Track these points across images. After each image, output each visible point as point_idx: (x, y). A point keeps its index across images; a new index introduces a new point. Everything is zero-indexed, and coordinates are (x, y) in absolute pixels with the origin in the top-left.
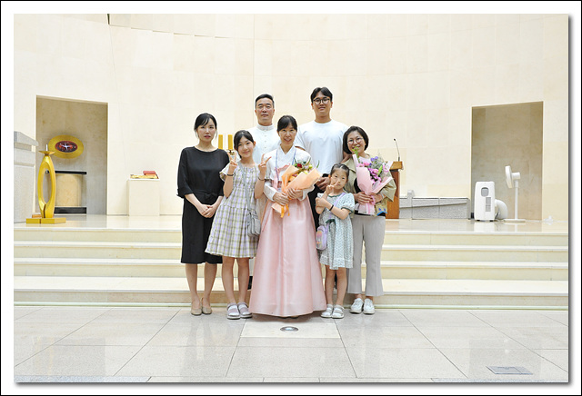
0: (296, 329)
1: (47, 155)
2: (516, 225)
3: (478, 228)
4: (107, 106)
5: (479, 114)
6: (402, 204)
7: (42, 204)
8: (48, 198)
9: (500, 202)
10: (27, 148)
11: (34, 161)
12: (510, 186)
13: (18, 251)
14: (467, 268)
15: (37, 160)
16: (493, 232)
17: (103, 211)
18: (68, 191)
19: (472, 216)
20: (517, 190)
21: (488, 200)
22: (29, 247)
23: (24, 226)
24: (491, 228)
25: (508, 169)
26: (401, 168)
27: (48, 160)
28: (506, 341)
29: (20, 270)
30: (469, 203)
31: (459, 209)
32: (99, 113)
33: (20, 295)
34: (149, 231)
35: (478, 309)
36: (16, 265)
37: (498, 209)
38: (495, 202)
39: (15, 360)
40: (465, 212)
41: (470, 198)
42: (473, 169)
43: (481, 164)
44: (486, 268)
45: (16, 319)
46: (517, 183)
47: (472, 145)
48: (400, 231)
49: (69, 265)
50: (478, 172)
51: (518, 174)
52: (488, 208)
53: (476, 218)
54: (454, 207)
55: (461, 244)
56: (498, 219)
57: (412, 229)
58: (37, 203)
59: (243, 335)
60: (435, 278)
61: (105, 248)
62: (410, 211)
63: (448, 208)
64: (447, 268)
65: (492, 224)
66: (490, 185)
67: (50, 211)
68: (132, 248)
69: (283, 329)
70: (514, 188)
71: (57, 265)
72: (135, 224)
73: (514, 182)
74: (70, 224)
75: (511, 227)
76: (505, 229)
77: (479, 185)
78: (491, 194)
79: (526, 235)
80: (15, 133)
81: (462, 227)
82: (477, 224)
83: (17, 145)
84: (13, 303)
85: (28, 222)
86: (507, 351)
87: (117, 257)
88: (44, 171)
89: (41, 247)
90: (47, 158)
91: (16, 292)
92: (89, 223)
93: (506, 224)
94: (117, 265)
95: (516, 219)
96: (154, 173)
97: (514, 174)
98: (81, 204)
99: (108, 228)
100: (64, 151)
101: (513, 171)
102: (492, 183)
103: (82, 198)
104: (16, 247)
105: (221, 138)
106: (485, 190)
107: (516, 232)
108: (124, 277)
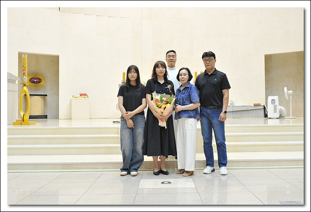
0: (170, 183)
1: (25, 85)
2: (291, 120)
3: (270, 122)
4: (59, 57)
5: (268, 58)
7: (22, 114)
8: (26, 110)
9: (282, 107)
10: (14, 81)
11: (17, 89)
12: (287, 98)
13: (10, 141)
15: (19, 89)
16: (278, 124)
17: (57, 117)
18: (36, 106)
19: (266, 116)
20: (291, 100)
21: (275, 107)
22: (15, 138)
23: (12, 127)
24: (277, 122)
25: (285, 89)
27: (25, 88)
29: (11, 152)
31: (259, 112)
32: (54, 61)
33: (11, 166)
34: (84, 128)
35: (272, 168)
36: (8, 149)
37: (281, 111)
38: (279, 107)
40: (262, 114)
42: (266, 89)
43: (271, 86)
45: (8, 180)
46: (291, 96)
47: (265, 76)
48: (227, 125)
49: (38, 149)
50: (269, 91)
51: (291, 91)
52: (275, 111)
53: (269, 117)
54: (256, 111)
55: (261, 132)
56: (281, 117)
57: (233, 124)
58: (19, 113)
59: (140, 187)
60: (247, 151)
61: (58, 138)
62: (231, 113)
63: (253, 111)
64: (254, 146)
65: (278, 120)
66: (276, 98)
67: (27, 117)
68: (75, 138)
69: (163, 183)
70: (289, 99)
71: (31, 149)
72: (75, 124)
73: (289, 96)
74: (38, 125)
75: (288, 122)
76: (285, 122)
77: (270, 98)
78: (277, 103)
79: (297, 126)
80: (8, 74)
81: (260, 122)
82: (269, 120)
83: (9, 81)
84: (7, 171)
85: (14, 124)
86: (288, 192)
87: (66, 144)
88: (23, 94)
89: (22, 138)
90: (25, 87)
91: (9, 165)
92: (49, 124)
93: (286, 119)
94: (66, 148)
95: (291, 117)
96: (86, 95)
97: (289, 92)
98: (44, 113)
99: (60, 127)
100: (34, 83)
101: (288, 90)
102: (277, 97)
103: (44, 110)
104: (8, 139)
105: (124, 74)
106: (273, 101)
107: (291, 124)
108: (70, 155)
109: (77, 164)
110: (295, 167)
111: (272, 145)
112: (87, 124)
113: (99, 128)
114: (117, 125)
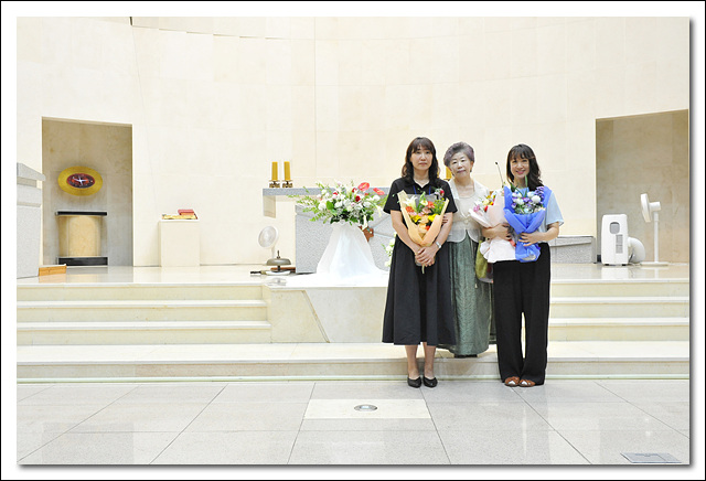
0: (373, 408)
2: (656, 269)
3: (607, 274)
4: (131, 128)
5: (605, 128)
9: (635, 240)
10: (31, 183)
11: (40, 200)
12: (647, 220)
13: (23, 315)
14: (593, 327)
15: (44, 200)
16: (626, 279)
17: (128, 262)
18: (83, 236)
19: (599, 260)
20: (656, 224)
21: (619, 239)
22: (35, 308)
23: (34, 282)
24: (623, 274)
25: (644, 197)
28: (647, 420)
29: (24, 339)
30: (595, 242)
31: (581, 250)
32: (121, 137)
33: (24, 369)
34: (186, 286)
35: (608, 379)
36: (19, 331)
37: (632, 249)
38: (628, 241)
39: (19, 452)
40: (589, 254)
41: (595, 236)
42: (599, 199)
43: (609, 192)
45: (19, 400)
46: (656, 215)
47: (597, 168)
49: (86, 331)
50: (605, 203)
51: (658, 203)
52: (619, 248)
53: (604, 261)
54: (575, 248)
55: (584, 296)
56: (632, 262)
59: (307, 417)
60: (552, 340)
63: (567, 249)
64: (568, 327)
65: (625, 268)
66: (621, 219)
68: (166, 308)
69: (358, 408)
70: (653, 221)
71: (71, 331)
72: (169, 277)
73: (652, 214)
74: (83, 279)
75: (650, 273)
76: (642, 274)
77: (607, 219)
78: (623, 230)
79: (669, 283)
80: (18, 165)
81: (585, 273)
82: (605, 269)
83: (22, 182)
84: (15, 380)
86: (648, 433)
87: (147, 320)
89: (50, 308)
91: (20, 366)
92: (111, 278)
93: (643, 268)
94: (147, 330)
95: (656, 262)
96: (191, 212)
97: (652, 204)
98: (101, 252)
99: (135, 282)
100: (78, 187)
101: (651, 200)
102: (624, 216)
103: (101, 246)
104: (19, 309)
105: (275, 165)
106: (614, 226)
107: (657, 279)
108: (155, 344)
111: (609, 326)
112: (194, 277)
113: (219, 286)
114: (258, 280)
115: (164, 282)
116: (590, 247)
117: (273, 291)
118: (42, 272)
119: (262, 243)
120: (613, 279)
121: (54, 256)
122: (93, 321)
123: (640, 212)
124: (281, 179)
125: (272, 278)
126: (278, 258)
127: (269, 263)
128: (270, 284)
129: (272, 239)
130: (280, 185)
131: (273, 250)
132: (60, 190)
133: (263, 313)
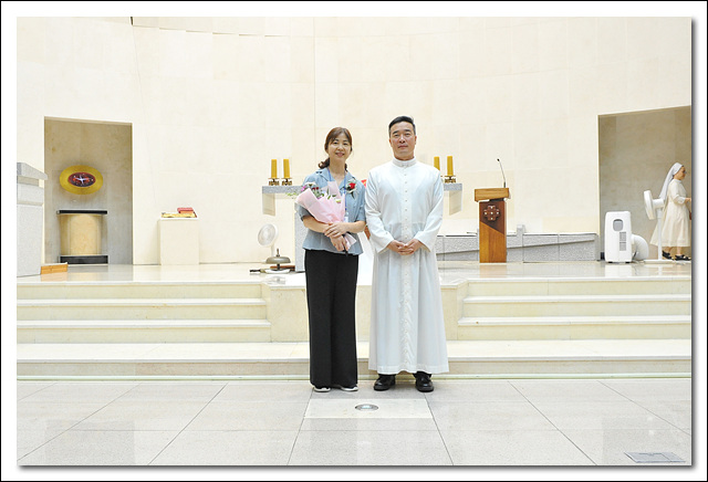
0: (374, 407)
2: (660, 267)
3: (611, 272)
4: (131, 127)
5: (607, 124)
6: (510, 243)
9: (639, 238)
10: (34, 182)
11: (42, 199)
12: (651, 217)
13: (23, 313)
14: (596, 325)
15: (46, 199)
16: (630, 277)
17: (128, 260)
18: (84, 235)
19: (603, 257)
21: (623, 236)
22: (38, 307)
24: (626, 272)
25: (647, 194)
26: (508, 197)
28: (650, 419)
29: (24, 336)
30: (599, 239)
31: (585, 247)
32: (121, 136)
33: (24, 367)
34: (185, 285)
35: (612, 377)
36: (19, 329)
37: (636, 247)
38: (632, 238)
40: (593, 252)
41: (598, 233)
42: (602, 195)
43: (613, 188)
44: (623, 325)
47: (600, 164)
48: (509, 278)
49: (87, 329)
50: (608, 201)
52: (622, 246)
53: (607, 259)
54: (579, 246)
55: (588, 294)
56: (636, 259)
57: (524, 275)
59: (307, 416)
60: (556, 338)
61: (131, 307)
62: (520, 252)
63: (570, 246)
64: (570, 325)
65: (629, 266)
66: (625, 216)
68: (165, 306)
69: (359, 407)
72: (168, 276)
74: (85, 277)
75: (654, 271)
76: (646, 272)
77: (611, 216)
78: (627, 227)
79: (673, 281)
80: (19, 165)
81: (589, 271)
82: (608, 267)
83: (21, 179)
84: (15, 377)
86: (652, 432)
87: (147, 318)
89: (52, 306)
91: (19, 363)
92: (111, 276)
93: (647, 266)
94: (148, 328)
95: (660, 260)
96: (191, 210)
97: (656, 201)
98: (101, 251)
99: (135, 281)
100: (79, 185)
101: (654, 197)
102: (627, 213)
103: (101, 244)
105: (274, 163)
106: (618, 223)
107: (660, 276)
108: (155, 342)
109: (170, 364)
110: (666, 374)
111: (612, 325)
112: (193, 276)
113: (218, 285)
114: (257, 278)
115: (164, 280)
116: (594, 245)
117: (272, 290)
118: (44, 270)
119: (261, 241)
120: (616, 277)
121: (56, 254)
122: (93, 319)
123: (644, 209)
124: (281, 177)
125: (271, 276)
126: (278, 256)
127: (269, 261)
128: (270, 282)
129: (272, 237)
130: (278, 183)
131: (272, 248)
132: (62, 189)
133: (262, 312)
